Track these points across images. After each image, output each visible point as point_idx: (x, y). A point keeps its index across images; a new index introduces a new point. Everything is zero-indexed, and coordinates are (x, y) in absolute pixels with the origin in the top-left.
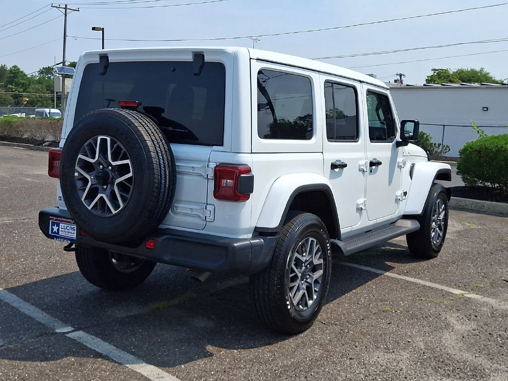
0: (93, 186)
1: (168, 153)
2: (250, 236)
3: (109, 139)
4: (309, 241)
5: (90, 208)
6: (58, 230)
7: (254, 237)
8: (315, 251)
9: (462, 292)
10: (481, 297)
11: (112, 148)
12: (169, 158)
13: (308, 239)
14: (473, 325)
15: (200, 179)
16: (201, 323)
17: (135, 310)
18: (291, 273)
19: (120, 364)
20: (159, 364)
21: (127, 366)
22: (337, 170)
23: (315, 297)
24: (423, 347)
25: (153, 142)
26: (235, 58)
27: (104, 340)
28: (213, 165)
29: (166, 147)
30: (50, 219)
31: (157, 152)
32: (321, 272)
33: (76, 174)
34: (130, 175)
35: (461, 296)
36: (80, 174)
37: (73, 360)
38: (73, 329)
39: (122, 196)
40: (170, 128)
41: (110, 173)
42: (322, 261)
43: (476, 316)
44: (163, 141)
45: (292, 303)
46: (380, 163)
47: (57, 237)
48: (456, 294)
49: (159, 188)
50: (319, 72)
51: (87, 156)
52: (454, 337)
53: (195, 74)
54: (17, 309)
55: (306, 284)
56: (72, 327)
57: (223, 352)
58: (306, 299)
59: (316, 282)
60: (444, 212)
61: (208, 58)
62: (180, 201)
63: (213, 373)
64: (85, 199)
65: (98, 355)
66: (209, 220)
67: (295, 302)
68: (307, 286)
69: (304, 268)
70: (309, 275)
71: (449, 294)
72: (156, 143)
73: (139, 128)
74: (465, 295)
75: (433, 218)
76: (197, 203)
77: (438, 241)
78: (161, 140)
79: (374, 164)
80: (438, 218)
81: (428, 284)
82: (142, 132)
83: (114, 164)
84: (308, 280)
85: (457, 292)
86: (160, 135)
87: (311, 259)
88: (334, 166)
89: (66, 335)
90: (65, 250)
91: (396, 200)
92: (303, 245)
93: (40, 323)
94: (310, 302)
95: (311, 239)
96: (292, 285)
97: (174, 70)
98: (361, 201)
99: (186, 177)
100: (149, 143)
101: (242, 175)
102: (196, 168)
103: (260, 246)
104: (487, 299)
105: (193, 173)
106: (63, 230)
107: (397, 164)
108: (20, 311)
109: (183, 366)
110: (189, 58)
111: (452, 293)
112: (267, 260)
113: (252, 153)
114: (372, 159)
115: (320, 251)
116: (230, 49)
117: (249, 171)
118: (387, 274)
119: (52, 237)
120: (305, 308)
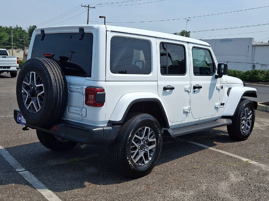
0: (29, 98)
1: (63, 81)
2: (106, 125)
3: (35, 73)
4: (145, 129)
5: (28, 108)
6: (21, 119)
7: (108, 126)
8: (149, 134)
9: (247, 160)
10: (258, 163)
11: (36, 78)
12: (63, 83)
13: (145, 128)
14: (243, 179)
15: (80, 94)
16: (92, 170)
17: (62, 162)
18: (132, 146)
19: (35, 189)
20: (54, 190)
21: (38, 190)
22: (167, 91)
23: (150, 159)
24: (204, 189)
25: (54, 75)
26: (97, 30)
27: (35, 176)
28: (85, 87)
29: (62, 77)
30: (18, 114)
31: (56, 80)
32: (155, 146)
33: (23, 91)
34: (43, 92)
35: (246, 162)
36: (24, 91)
37: (14, 185)
38: (25, 170)
39: (40, 103)
40: (67, 68)
41: (36, 90)
42: (155, 140)
43: (248, 174)
44: (61, 74)
45: (132, 162)
46: (201, 87)
47: (20, 123)
48: (243, 161)
49: (56, 99)
50: (156, 37)
51: (27, 82)
52: (227, 184)
53: (80, 39)
54: (4, 158)
55: (144, 152)
56: (25, 168)
57: (92, 185)
58: (143, 160)
59: (151, 151)
60: (251, 115)
61: (85, 31)
62: (71, 106)
63: (79, 196)
64: (26, 104)
65: (27, 183)
66: (84, 116)
67: (135, 162)
68: (144, 153)
69: (142, 143)
70: (146, 147)
71: (240, 160)
72: (55, 75)
73: (47, 67)
74: (249, 162)
75: (243, 118)
76: (79, 107)
77: (247, 131)
78: (59, 74)
79: (197, 88)
80: (247, 118)
81: (231, 155)
82: (48, 69)
83: (37, 86)
84: (146, 150)
85: (245, 160)
86: (60, 71)
87: (147, 138)
88: (165, 89)
89: (19, 172)
90: (22, 130)
91: (215, 108)
92: (141, 131)
93: (11, 166)
94: (146, 162)
95: (146, 128)
96: (132, 152)
97: (71, 37)
98: (186, 108)
99: (74, 93)
100: (52, 76)
101: (98, 93)
102: (78, 88)
103: (110, 131)
104: (260, 165)
105: (77, 91)
106: (23, 119)
107: (216, 88)
108: (5, 159)
109: (65, 192)
110: (77, 31)
111: (242, 160)
112: (114, 138)
113: (106, 81)
114: (195, 85)
115: (153, 134)
116: (96, 26)
117: (103, 90)
118: (211, 148)
119: (18, 123)
120: (143, 165)
